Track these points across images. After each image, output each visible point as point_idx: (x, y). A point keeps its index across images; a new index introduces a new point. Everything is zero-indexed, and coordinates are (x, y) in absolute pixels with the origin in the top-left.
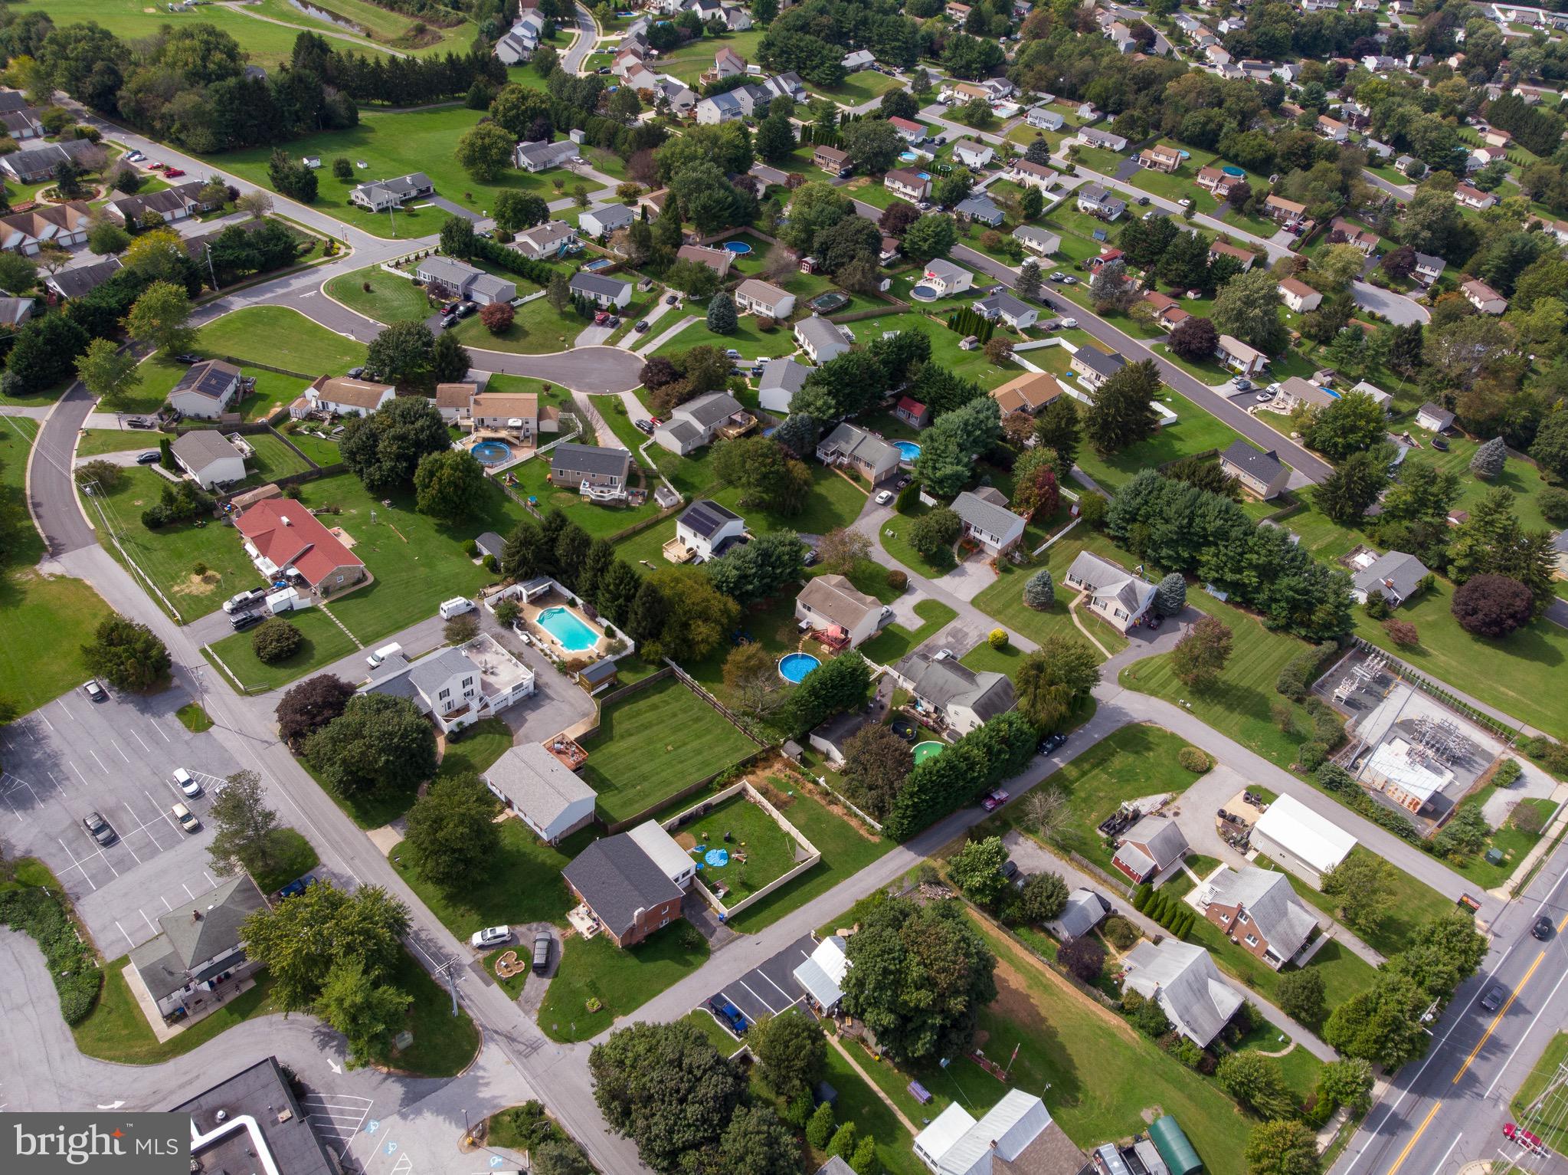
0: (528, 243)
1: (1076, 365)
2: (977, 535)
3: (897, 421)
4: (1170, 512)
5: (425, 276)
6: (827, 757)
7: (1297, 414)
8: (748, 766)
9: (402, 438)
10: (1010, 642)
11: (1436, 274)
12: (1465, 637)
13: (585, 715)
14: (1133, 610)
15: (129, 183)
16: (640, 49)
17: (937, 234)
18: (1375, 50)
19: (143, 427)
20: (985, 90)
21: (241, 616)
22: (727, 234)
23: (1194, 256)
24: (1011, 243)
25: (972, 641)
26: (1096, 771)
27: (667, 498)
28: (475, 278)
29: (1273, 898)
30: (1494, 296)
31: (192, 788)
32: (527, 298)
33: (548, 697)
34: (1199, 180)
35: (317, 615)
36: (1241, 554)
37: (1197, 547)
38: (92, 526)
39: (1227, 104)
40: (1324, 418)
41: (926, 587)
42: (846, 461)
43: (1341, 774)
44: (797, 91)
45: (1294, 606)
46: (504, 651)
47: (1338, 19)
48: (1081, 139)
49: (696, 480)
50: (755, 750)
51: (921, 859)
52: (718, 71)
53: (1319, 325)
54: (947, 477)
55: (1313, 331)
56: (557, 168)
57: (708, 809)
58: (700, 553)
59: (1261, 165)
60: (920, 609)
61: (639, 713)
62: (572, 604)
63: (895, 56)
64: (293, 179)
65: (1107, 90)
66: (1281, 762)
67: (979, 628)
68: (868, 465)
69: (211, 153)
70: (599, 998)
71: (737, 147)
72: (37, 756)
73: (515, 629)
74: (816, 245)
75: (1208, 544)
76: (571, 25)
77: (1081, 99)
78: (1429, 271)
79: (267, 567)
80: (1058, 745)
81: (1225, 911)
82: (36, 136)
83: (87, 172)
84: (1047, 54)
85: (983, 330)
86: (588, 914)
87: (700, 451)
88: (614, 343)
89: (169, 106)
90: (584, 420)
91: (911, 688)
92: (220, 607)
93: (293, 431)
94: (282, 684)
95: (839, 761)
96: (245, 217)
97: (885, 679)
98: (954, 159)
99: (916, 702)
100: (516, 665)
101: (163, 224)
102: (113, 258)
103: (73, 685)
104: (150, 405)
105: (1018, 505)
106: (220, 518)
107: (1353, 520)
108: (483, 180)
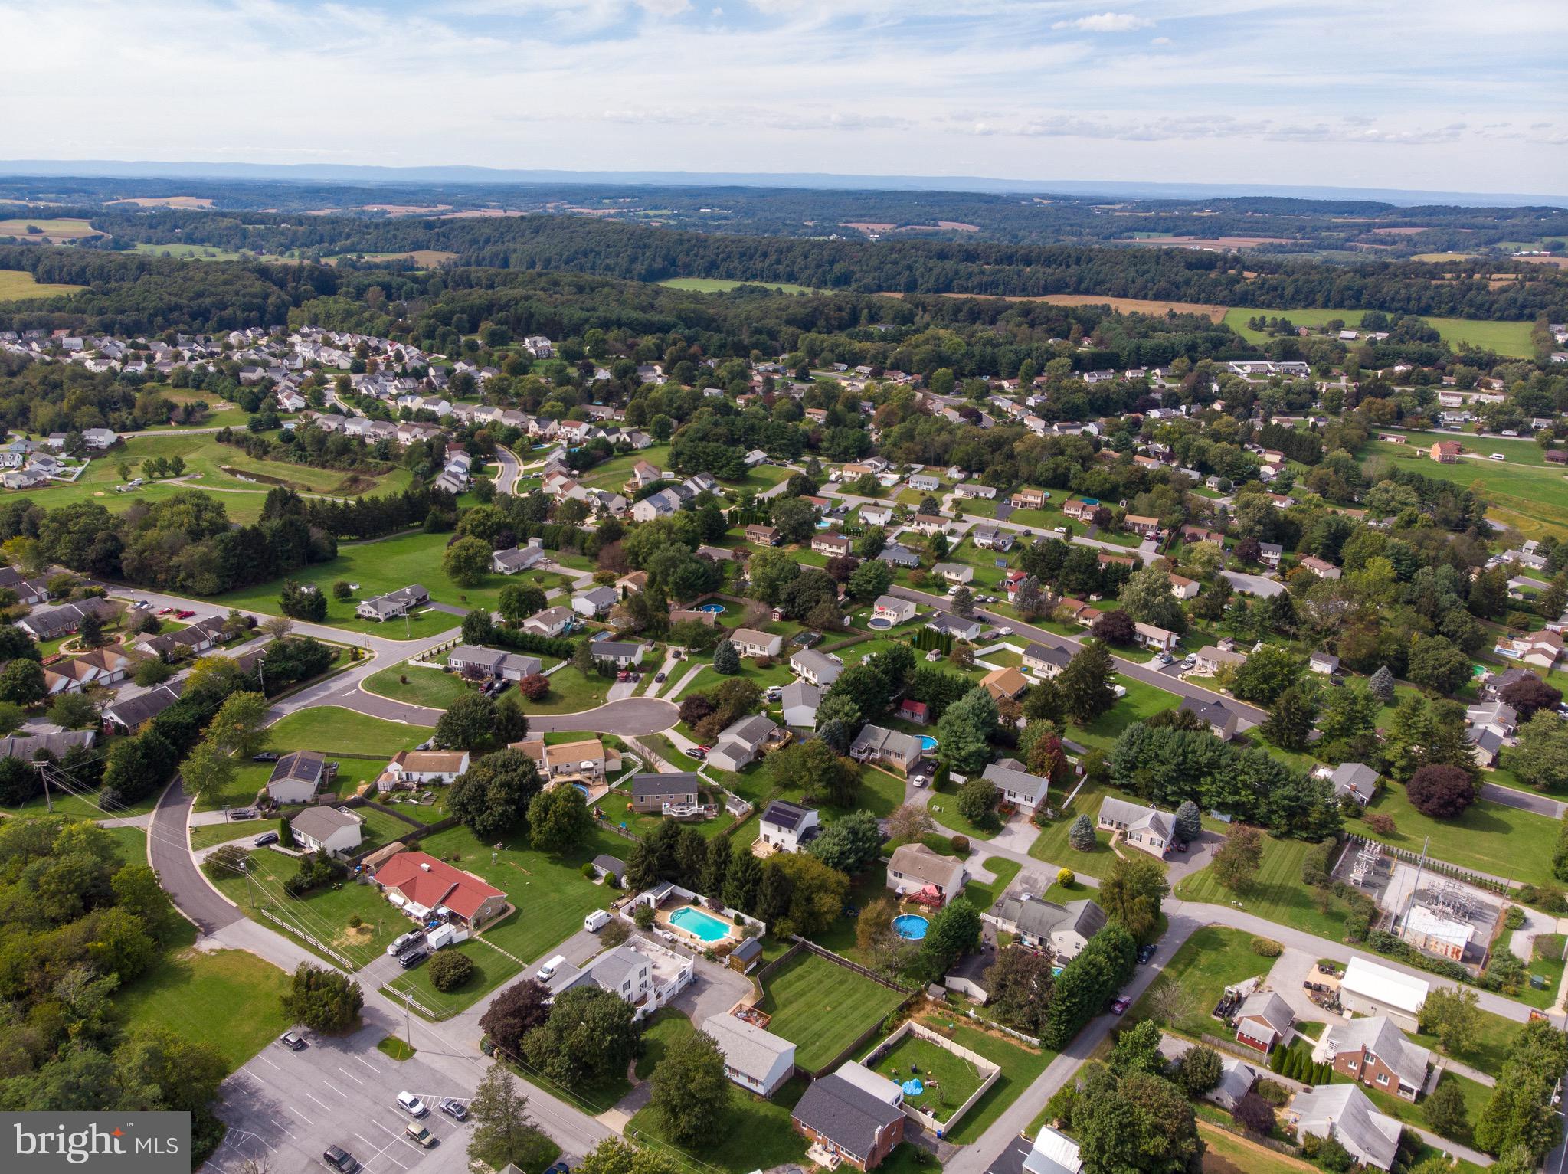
0: (532, 624)
1: (1028, 661)
2: (1012, 799)
3: (903, 721)
4: (1165, 753)
5: (456, 663)
6: (966, 994)
7: (1219, 675)
8: (906, 1010)
10: (1077, 880)
11: (1278, 556)
12: (1429, 823)
13: (745, 992)
14: (1165, 837)
15: (151, 625)
16: (564, 470)
17: (878, 576)
18: (1155, 405)
19: (246, 817)
20: (867, 466)
21: (409, 954)
22: (699, 600)
23: (1088, 566)
24: (935, 577)
25: (1043, 884)
26: (1189, 970)
27: (737, 809)
28: (504, 659)
29: (1387, 1039)
30: (1329, 566)
31: (417, 1109)
32: (553, 669)
33: (706, 982)
34: (1066, 511)
35: (476, 945)
36: (1234, 778)
37: (1196, 779)
38: (235, 905)
39: (1068, 452)
40: (1242, 672)
41: (985, 848)
42: (877, 756)
43: (1389, 937)
44: (712, 486)
45: (1291, 813)
46: (658, 946)
47: (1119, 385)
48: (959, 493)
49: (756, 790)
50: (902, 999)
51: (1082, 1062)
52: (640, 479)
53: (1206, 605)
54: (971, 754)
55: (1203, 611)
56: (529, 569)
57: (887, 1047)
58: (785, 846)
59: (1110, 494)
60: (989, 865)
61: (790, 984)
62: (696, 902)
63: (782, 451)
64: (306, 603)
65: (968, 454)
66: (1335, 937)
67: (1046, 874)
68: (899, 755)
69: (214, 595)
71: (687, 532)
72: (256, 1107)
73: (656, 930)
74: (783, 597)
75: (1205, 775)
76: (494, 461)
77: (946, 464)
78: (1272, 555)
79: (418, 910)
80: (1152, 952)
81: (1351, 1057)
82: (41, 601)
83: (104, 623)
84: (909, 435)
85: (944, 643)
86: (825, 1149)
87: (752, 766)
88: (641, 694)
89: (175, 560)
90: (640, 756)
91: (1011, 928)
92: (384, 951)
93: (386, 801)
94: (466, 1007)
95: (980, 994)
96: (268, 639)
97: (985, 925)
98: (861, 521)
99: (1021, 938)
100: (672, 956)
101: (193, 655)
102: (160, 687)
103: (268, 1041)
104: (246, 799)
105: (1034, 771)
106: (354, 879)
107: (1300, 747)
108: (469, 585)
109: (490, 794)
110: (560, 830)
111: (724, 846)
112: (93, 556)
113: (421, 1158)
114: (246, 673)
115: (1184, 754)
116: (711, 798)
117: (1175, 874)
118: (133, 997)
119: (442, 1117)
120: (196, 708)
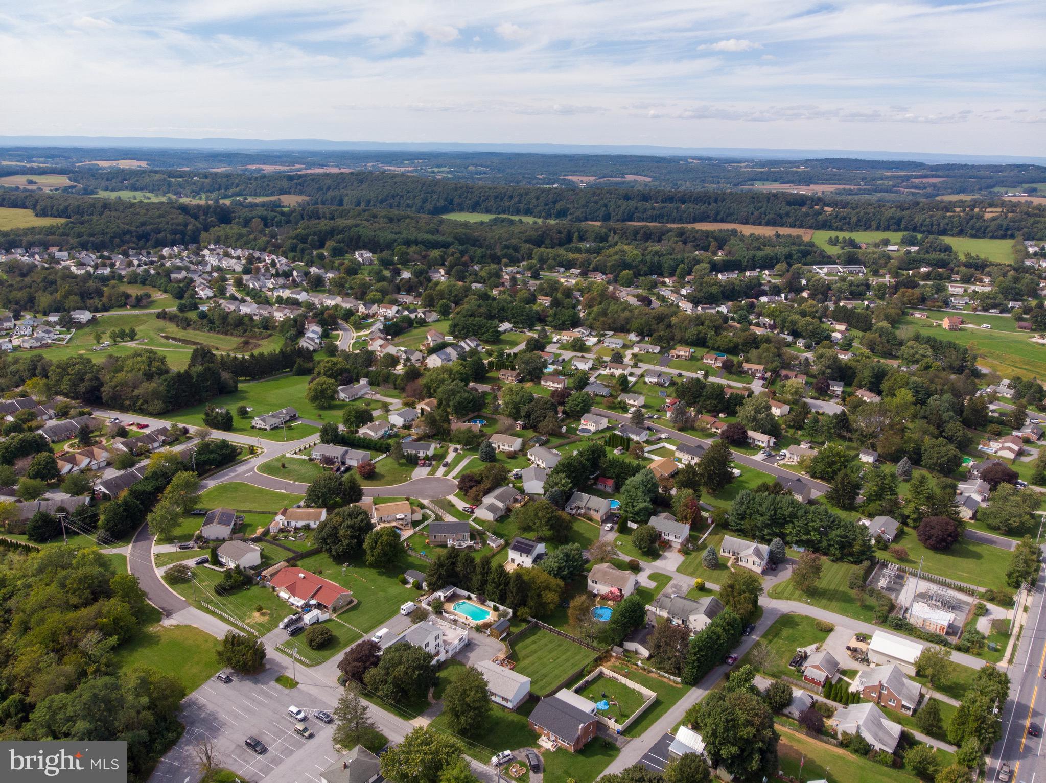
0: (364, 431)
1: (679, 454)
2: (667, 538)
3: (599, 490)
4: (763, 509)
5: (316, 455)
6: (636, 653)
7: (800, 463)
8: (599, 661)
9: (351, 527)
10: (706, 586)
11: (841, 389)
12: (930, 553)
13: (500, 650)
14: (763, 560)
15: (122, 433)
16: (382, 336)
17: (583, 401)
18: (764, 294)
19: (188, 548)
20: (577, 333)
21: (293, 627)
22: (470, 417)
23: (718, 395)
24: (620, 402)
25: (685, 589)
26: (775, 640)
27: (494, 543)
28: (346, 452)
29: (895, 677)
30: (873, 395)
31: (300, 716)
32: (377, 459)
33: (476, 644)
34: (705, 361)
35: (333, 622)
36: (806, 524)
37: (782, 525)
38: (184, 599)
39: (706, 324)
40: (815, 460)
41: (650, 567)
42: (582, 511)
43: (900, 619)
44: (478, 345)
45: (842, 546)
46: (446, 623)
47: (741, 281)
48: (636, 350)
49: (506, 532)
50: (596, 655)
51: (707, 692)
52: (431, 341)
53: (793, 420)
54: (641, 510)
55: (791, 424)
56: (361, 398)
57: (587, 682)
58: (524, 565)
59: (733, 350)
60: (652, 577)
61: (527, 646)
62: (469, 598)
63: (522, 323)
64: (220, 419)
65: (641, 325)
66: (866, 620)
67: (688, 582)
68: (596, 511)
69: (160, 415)
70: (573, 777)
71: (461, 374)
72: (202, 716)
73: (444, 614)
74: (523, 414)
75: (788, 523)
76: (336, 330)
77: (628, 332)
78: (837, 388)
80: (753, 629)
81: (872, 688)
82: (51, 418)
83: (92, 432)
84: (604, 313)
85: (625, 443)
86: (549, 739)
87: (504, 517)
88: (433, 474)
89: (136, 392)
90: (434, 512)
91: (665, 614)
92: (277, 626)
93: (275, 538)
94: (329, 658)
95: (645, 653)
96: (196, 441)
97: (649, 613)
98: (573, 367)
99: (671, 620)
100: (455, 629)
101: (149, 451)
102: (129, 470)
103: (209, 677)
104: (188, 537)
105: (681, 520)
106: (257, 584)
107: (850, 507)
108: (323, 408)
109: (341, 533)
110: (385, 554)
111: (486, 562)
112: (84, 390)
113: (304, 744)
114: (185, 461)
115: (775, 510)
116: (478, 537)
117: (768, 583)
118: (124, 653)
119: (316, 721)
120: (154, 482)
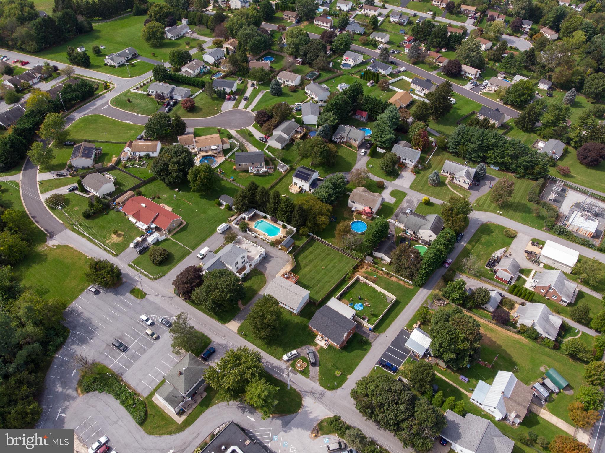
0: (187, 70)
1: (413, 86)
2: (404, 161)
3: (357, 120)
4: (474, 139)
5: (152, 91)
6: (382, 259)
7: (497, 92)
8: (356, 268)
9: (177, 163)
10: (431, 201)
11: (530, 27)
12: (583, 168)
13: (288, 261)
14: (470, 179)
15: (9, 71)
17: (346, 41)
19: (63, 176)
21: (140, 248)
22: (262, 54)
23: (442, 34)
24: (372, 40)
25: (416, 203)
26: (477, 244)
27: (282, 168)
28: (173, 90)
29: (559, 280)
30: (554, 32)
31: (150, 322)
32: (196, 94)
33: (271, 257)
34: (433, 3)
35: (169, 241)
36: (503, 151)
37: (486, 151)
38: (62, 222)
40: (509, 92)
41: (391, 185)
42: (345, 140)
43: (563, 228)
45: (527, 168)
46: (249, 242)
49: (290, 158)
50: (355, 262)
51: (430, 291)
53: (494, 54)
54: (387, 140)
55: (492, 57)
56: (183, 36)
57: (348, 288)
58: (304, 188)
60: (393, 194)
61: (307, 257)
62: (265, 218)
64: (80, 58)
66: (539, 228)
67: (417, 198)
68: (354, 140)
69: (37, 52)
70: (339, 370)
71: (255, 17)
72: (81, 321)
73: (248, 232)
74: (301, 53)
75: (490, 149)
78: (527, 26)
79: (142, 226)
80: (462, 237)
81: (543, 288)
85: (375, 77)
86: (322, 338)
87: (289, 146)
88: (237, 107)
89: (14, 35)
90: (238, 141)
91: (402, 226)
92: (129, 246)
93: (125, 167)
94: (167, 273)
95: (388, 260)
96: (64, 78)
97: (390, 224)
98: (338, 8)
99: (406, 231)
100: (256, 246)
101: (30, 86)
102: (17, 105)
103: (83, 289)
104: (62, 166)
105: (415, 146)
106: (113, 209)
107: (531, 130)
108: (155, 46)
109: (170, 167)
110: (203, 185)
111: (277, 195)
113: (153, 344)
114: (55, 100)
116: (271, 163)
117: (473, 197)
118: (23, 268)
119: (160, 325)
120: (33, 119)
